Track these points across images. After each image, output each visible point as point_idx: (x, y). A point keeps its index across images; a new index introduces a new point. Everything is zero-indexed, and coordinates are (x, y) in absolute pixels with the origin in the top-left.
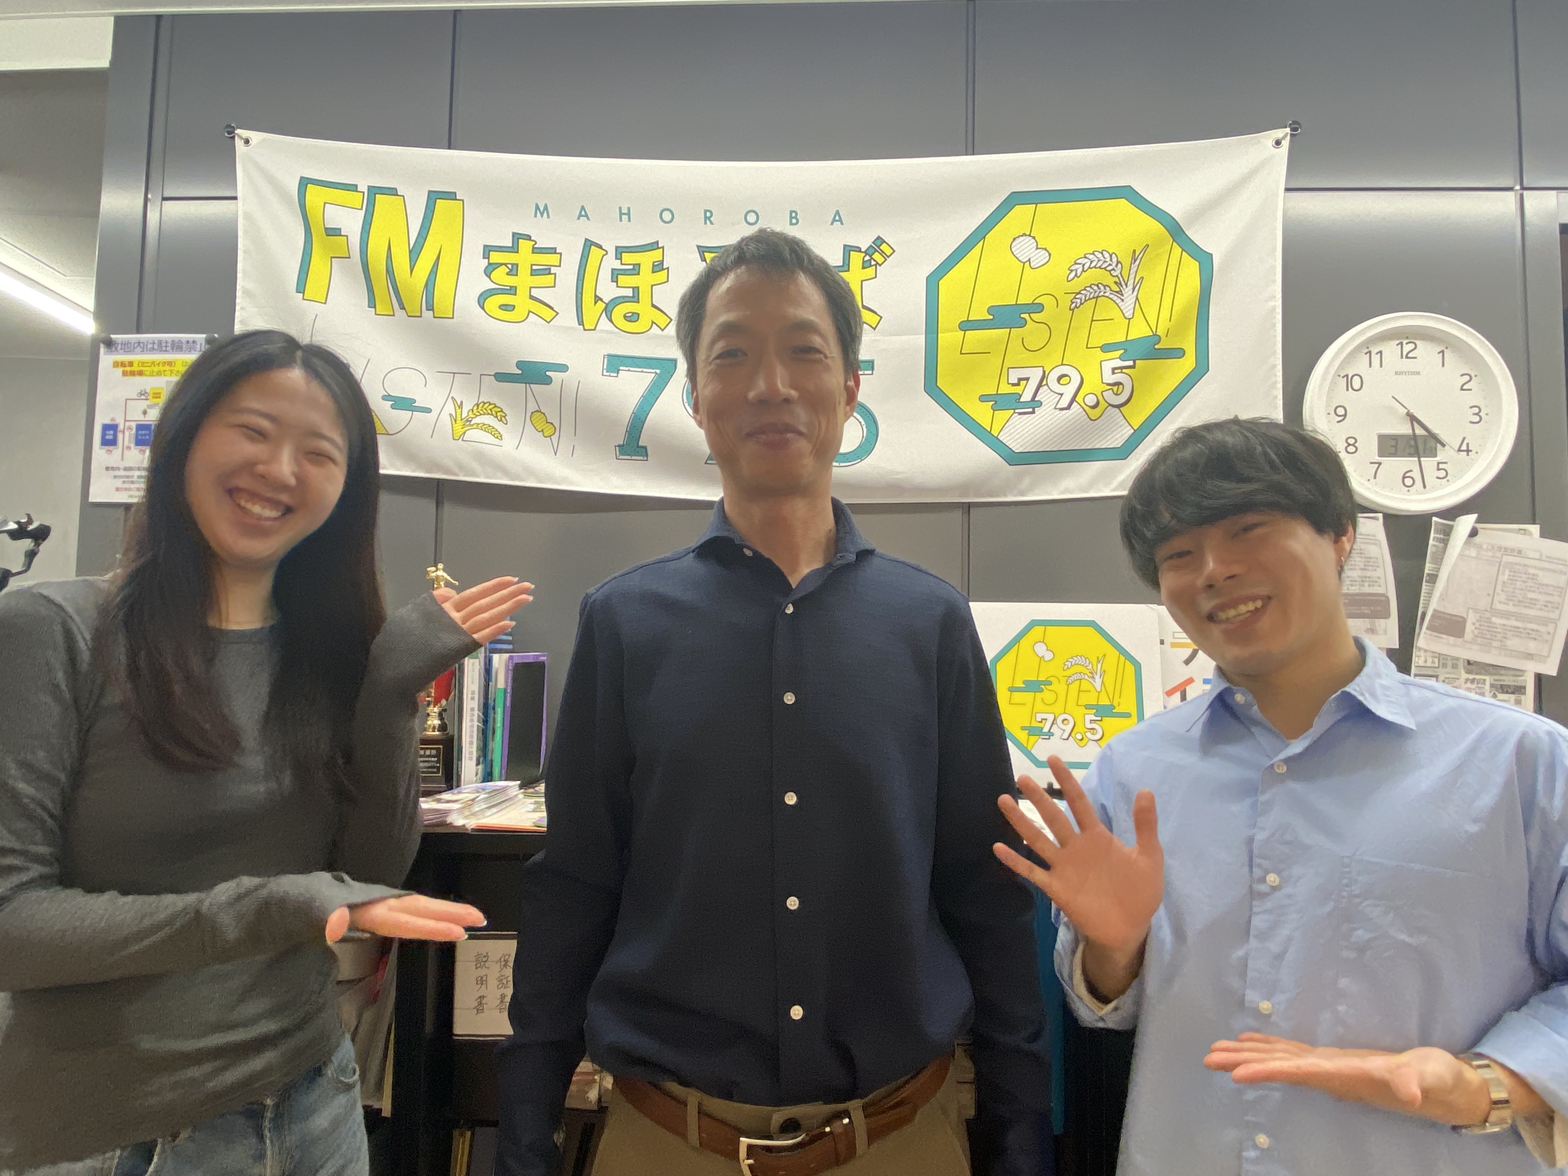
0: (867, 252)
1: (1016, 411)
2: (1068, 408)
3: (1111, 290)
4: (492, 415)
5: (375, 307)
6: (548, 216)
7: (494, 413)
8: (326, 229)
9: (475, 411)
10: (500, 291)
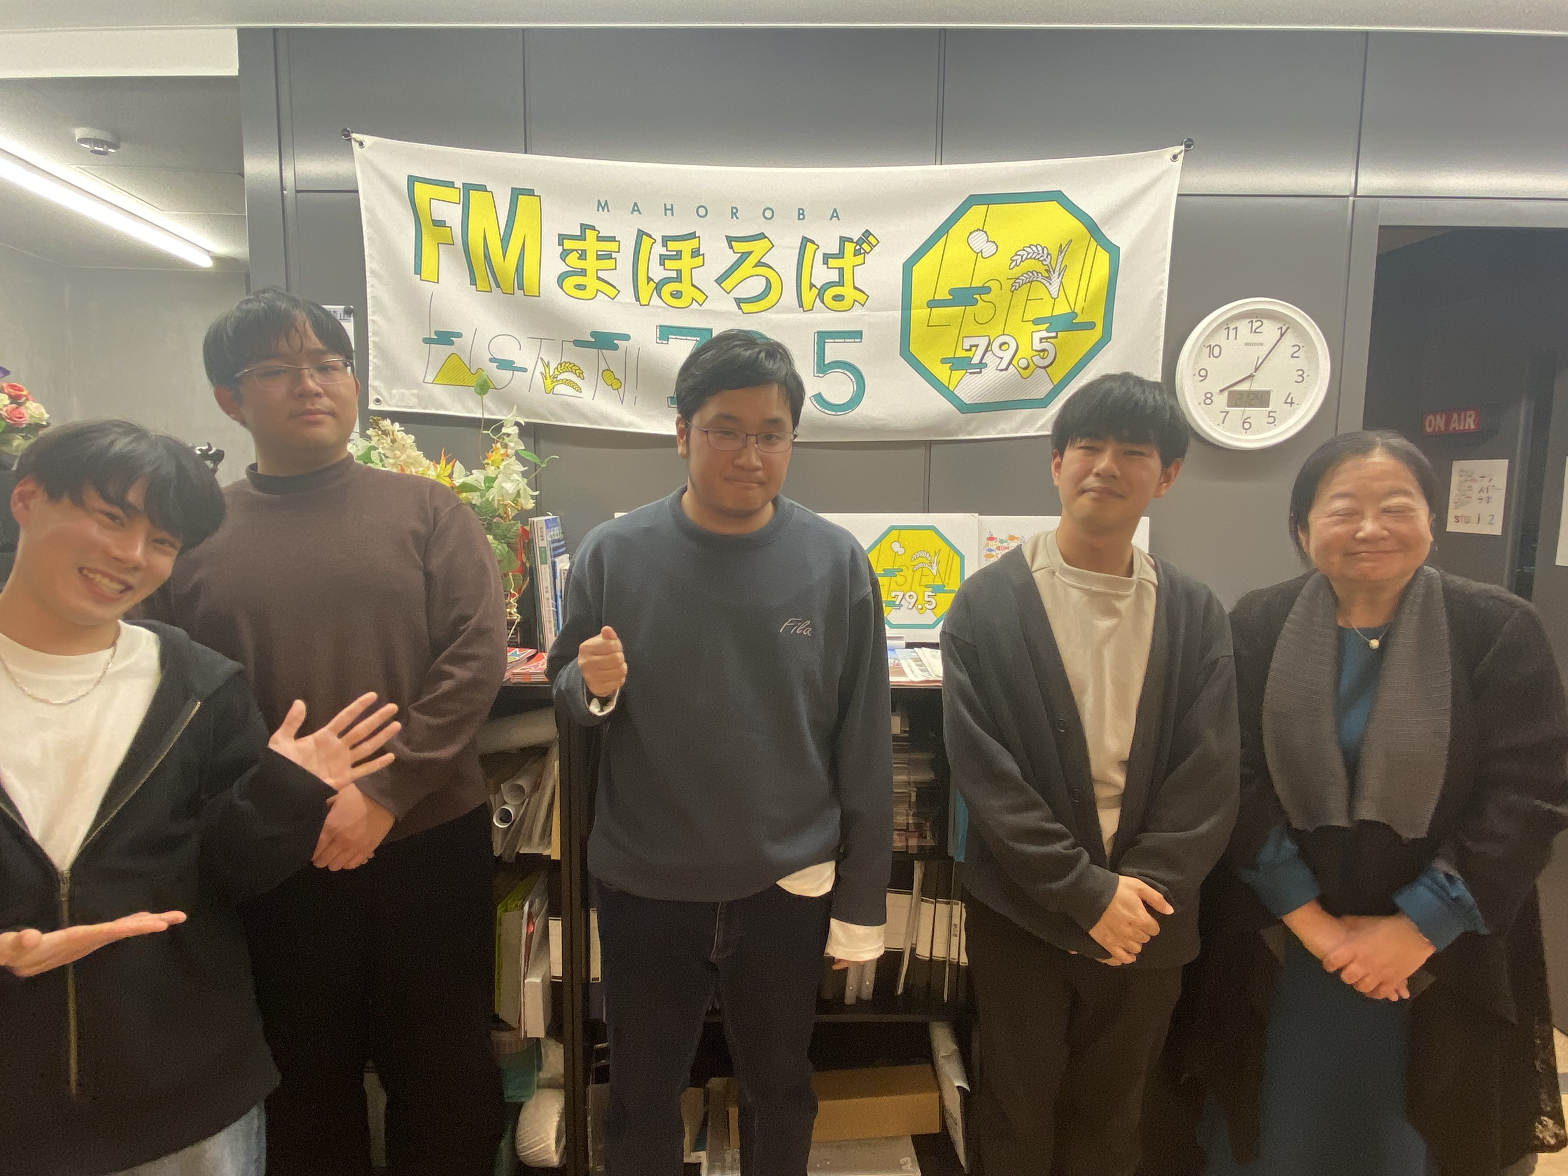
0: (859, 242)
1: (968, 371)
2: (1006, 369)
3: (1042, 276)
4: (572, 372)
5: (476, 285)
6: (608, 211)
7: (574, 371)
8: (433, 221)
9: (559, 369)
10: (572, 273)
